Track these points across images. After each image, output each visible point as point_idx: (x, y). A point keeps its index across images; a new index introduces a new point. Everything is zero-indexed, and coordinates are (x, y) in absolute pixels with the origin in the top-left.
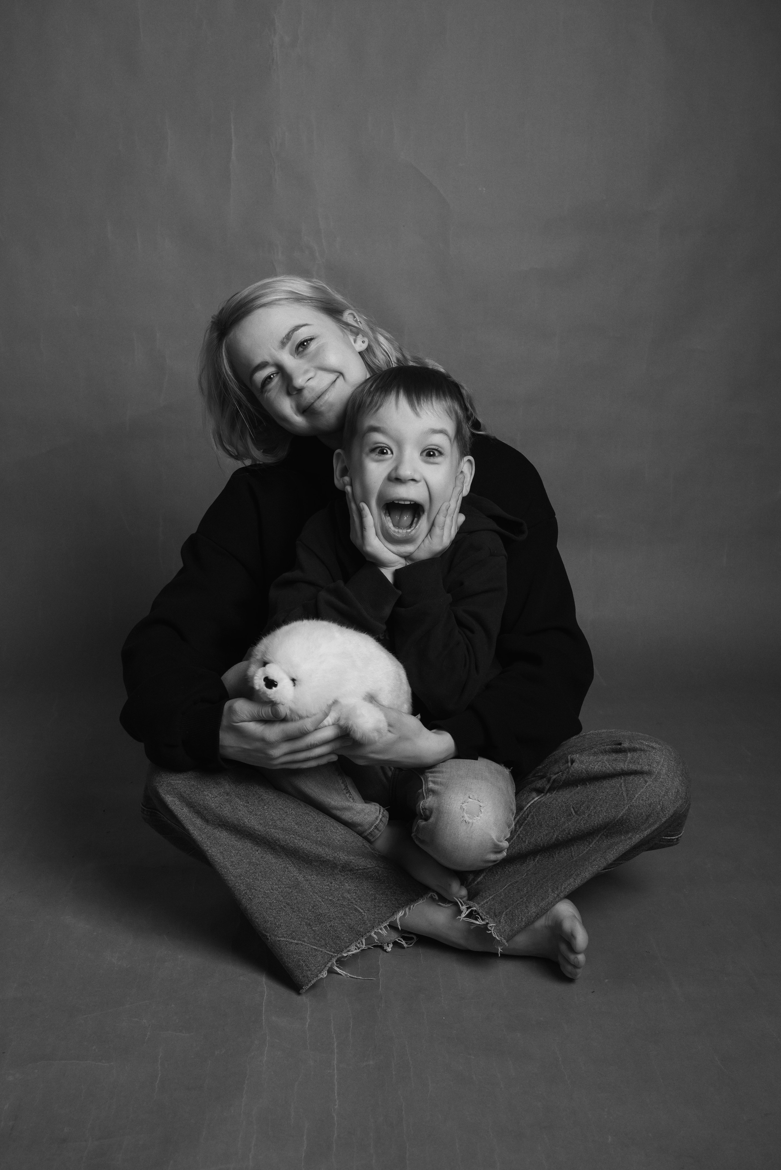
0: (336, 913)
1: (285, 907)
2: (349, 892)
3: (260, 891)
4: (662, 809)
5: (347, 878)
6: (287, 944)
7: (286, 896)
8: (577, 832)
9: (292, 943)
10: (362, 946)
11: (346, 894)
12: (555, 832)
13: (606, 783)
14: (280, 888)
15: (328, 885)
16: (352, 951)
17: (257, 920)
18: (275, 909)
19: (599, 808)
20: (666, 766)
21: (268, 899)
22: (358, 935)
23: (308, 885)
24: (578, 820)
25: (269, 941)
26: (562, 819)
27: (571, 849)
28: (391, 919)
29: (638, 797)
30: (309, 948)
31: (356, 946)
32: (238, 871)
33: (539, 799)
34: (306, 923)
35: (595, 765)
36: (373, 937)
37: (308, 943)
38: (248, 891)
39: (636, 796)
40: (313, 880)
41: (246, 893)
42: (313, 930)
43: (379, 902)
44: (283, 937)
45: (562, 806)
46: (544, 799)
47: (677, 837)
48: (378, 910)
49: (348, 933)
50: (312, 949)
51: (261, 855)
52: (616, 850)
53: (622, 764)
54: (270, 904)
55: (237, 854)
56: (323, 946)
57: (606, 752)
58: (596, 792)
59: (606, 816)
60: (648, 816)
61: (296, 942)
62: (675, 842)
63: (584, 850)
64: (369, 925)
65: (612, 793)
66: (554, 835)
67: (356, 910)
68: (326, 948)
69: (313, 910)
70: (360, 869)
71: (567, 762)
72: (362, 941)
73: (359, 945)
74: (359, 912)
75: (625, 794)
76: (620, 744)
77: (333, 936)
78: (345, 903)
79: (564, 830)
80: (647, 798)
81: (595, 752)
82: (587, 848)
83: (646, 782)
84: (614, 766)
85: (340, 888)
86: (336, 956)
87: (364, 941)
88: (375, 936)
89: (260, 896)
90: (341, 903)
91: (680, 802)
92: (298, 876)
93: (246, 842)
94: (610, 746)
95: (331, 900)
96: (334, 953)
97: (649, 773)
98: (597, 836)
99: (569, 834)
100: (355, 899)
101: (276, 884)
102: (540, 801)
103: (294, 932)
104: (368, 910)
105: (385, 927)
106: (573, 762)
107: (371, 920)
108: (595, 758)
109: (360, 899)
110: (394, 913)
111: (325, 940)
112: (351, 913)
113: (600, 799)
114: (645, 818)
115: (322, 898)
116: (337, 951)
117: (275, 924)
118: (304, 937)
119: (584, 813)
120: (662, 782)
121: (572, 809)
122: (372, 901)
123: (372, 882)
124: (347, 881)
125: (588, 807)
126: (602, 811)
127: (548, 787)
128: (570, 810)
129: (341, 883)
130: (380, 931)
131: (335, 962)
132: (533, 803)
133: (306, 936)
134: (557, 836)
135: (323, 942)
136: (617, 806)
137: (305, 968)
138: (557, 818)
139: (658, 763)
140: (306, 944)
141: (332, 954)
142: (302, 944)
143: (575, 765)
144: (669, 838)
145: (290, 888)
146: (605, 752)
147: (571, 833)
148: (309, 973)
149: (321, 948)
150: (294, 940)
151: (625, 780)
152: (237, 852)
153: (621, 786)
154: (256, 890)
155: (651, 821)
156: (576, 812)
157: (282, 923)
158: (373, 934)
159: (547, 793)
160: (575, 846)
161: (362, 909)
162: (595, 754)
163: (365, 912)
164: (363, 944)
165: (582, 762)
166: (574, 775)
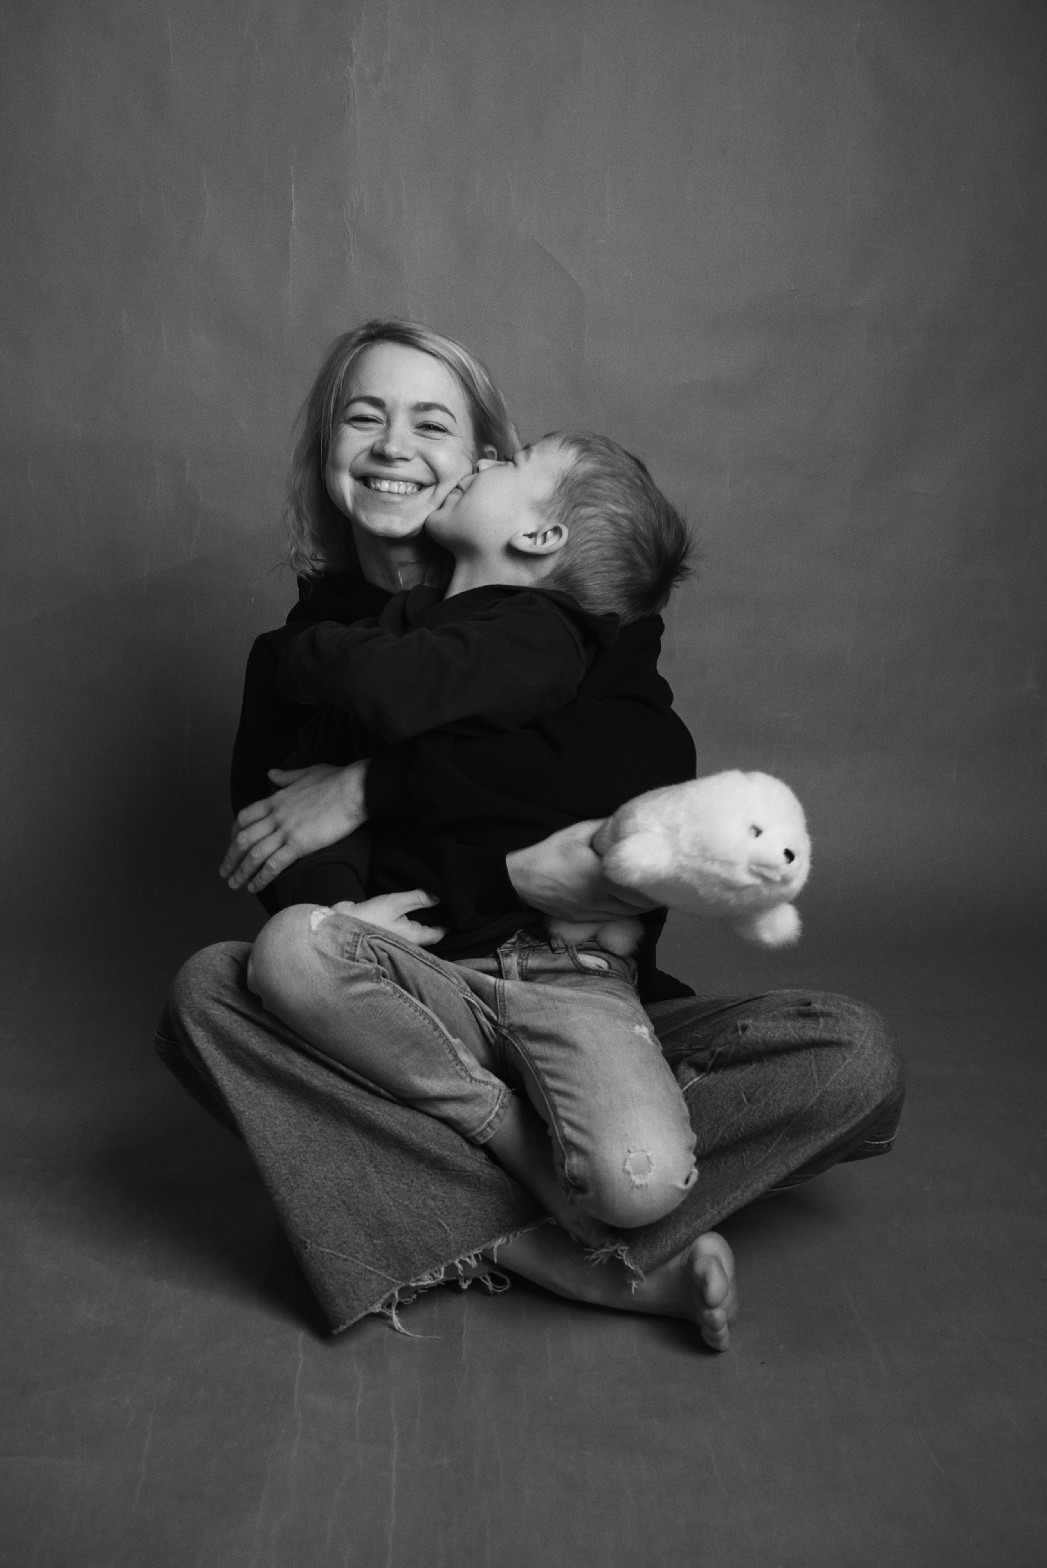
0: (410, 1225)
1: (339, 1206)
2: (434, 1198)
3: (307, 1179)
4: (866, 1097)
5: (435, 1178)
6: (332, 1259)
7: (343, 1191)
8: (750, 1127)
9: (339, 1257)
10: (439, 1276)
11: (430, 1200)
12: (719, 1127)
13: (791, 1061)
14: (337, 1178)
15: (407, 1184)
16: (424, 1281)
17: (297, 1219)
18: (324, 1207)
19: (779, 1094)
20: (872, 1038)
21: (316, 1192)
22: (437, 1261)
23: (379, 1180)
24: (750, 1110)
25: (307, 1251)
26: (730, 1108)
27: (742, 1156)
28: (486, 1246)
29: (833, 1080)
30: (361, 1269)
31: (431, 1275)
32: (281, 1146)
33: (699, 1080)
34: (366, 1232)
35: (775, 1033)
36: (457, 1268)
37: (361, 1261)
38: (291, 1177)
39: (831, 1078)
40: (387, 1174)
41: (287, 1179)
42: (373, 1244)
43: (474, 1220)
44: (328, 1247)
45: (730, 1091)
46: (706, 1080)
47: (888, 1141)
48: (471, 1230)
49: (422, 1255)
50: (366, 1270)
51: (321, 1127)
52: (802, 1153)
53: (812, 1031)
54: (319, 1199)
55: (286, 1122)
56: (384, 1268)
57: (789, 1014)
58: (777, 1072)
59: (789, 1106)
60: (848, 1108)
61: (345, 1257)
62: (885, 1148)
63: (761, 1157)
64: (454, 1249)
65: (798, 1074)
66: (718, 1131)
67: (439, 1225)
68: (387, 1271)
69: (378, 1216)
70: (455, 1170)
71: (736, 1030)
72: (440, 1270)
73: (435, 1275)
74: (444, 1228)
75: (815, 1076)
76: (809, 1004)
77: (400, 1255)
78: (425, 1213)
79: (732, 1125)
80: (845, 1081)
81: (775, 1016)
82: (764, 1154)
83: (845, 1059)
84: (802, 1034)
85: (422, 1191)
86: (398, 1284)
87: (443, 1269)
88: (460, 1266)
89: (306, 1186)
90: (420, 1213)
91: (891, 1087)
92: (368, 1165)
93: (302, 1107)
94: (796, 1007)
95: (406, 1206)
96: (397, 1279)
97: (849, 1045)
98: (778, 1137)
99: (739, 1130)
100: (440, 1209)
101: (332, 1173)
102: (701, 1083)
103: (344, 1242)
104: (456, 1228)
105: (476, 1256)
106: (745, 1028)
107: (458, 1243)
108: (775, 1023)
109: (448, 1211)
110: (492, 1237)
111: (388, 1259)
112: (432, 1228)
113: (782, 1083)
114: (843, 1109)
115: (394, 1201)
116: (402, 1277)
117: (320, 1228)
118: (358, 1253)
119: (759, 1101)
120: (866, 1059)
121: (743, 1095)
122: (464, 1216)
123: (468, 1191)
124: (434, 1182)
125: (765, 1093)
126: (783, 1098)
127: (711, 1063)
128: (741, 1096)
129: (425, 1184)
130: (468, 1260)
131: (396, 1294)
132: (692, 1085)
133: (362, 1250)
134: (723, 1133)
135: (384, 1263)
136: (804, 1091)
137: (352, 1295)
138: (722, 1108)
139: (862, 1032)
140: (359, 1262)
141: (394, 1280)
142: (353, 1262)
143: (749, 1033)
144: (877, 1143)
145: (350, 1179)
146: (788, 1016)
147: (742, 1129)
148: (356, 1303)
149: (379, 1271)
150: (343, 1254)
151: (816, 1056)
152: (285, 1119)
153: (810, 1064)
154: (302, 1177)
155: (851, 1113)
156: (748, 1099)
157: (330, 1228)
158: (457, 1262)
159: (709, 1073)
160: (748, 1152)
161: (448, 1225)
162: (775, 1018)
163: (451, 1230)
164: (440, 1274)
165: (757, 1028)
166: (746, 1047)
